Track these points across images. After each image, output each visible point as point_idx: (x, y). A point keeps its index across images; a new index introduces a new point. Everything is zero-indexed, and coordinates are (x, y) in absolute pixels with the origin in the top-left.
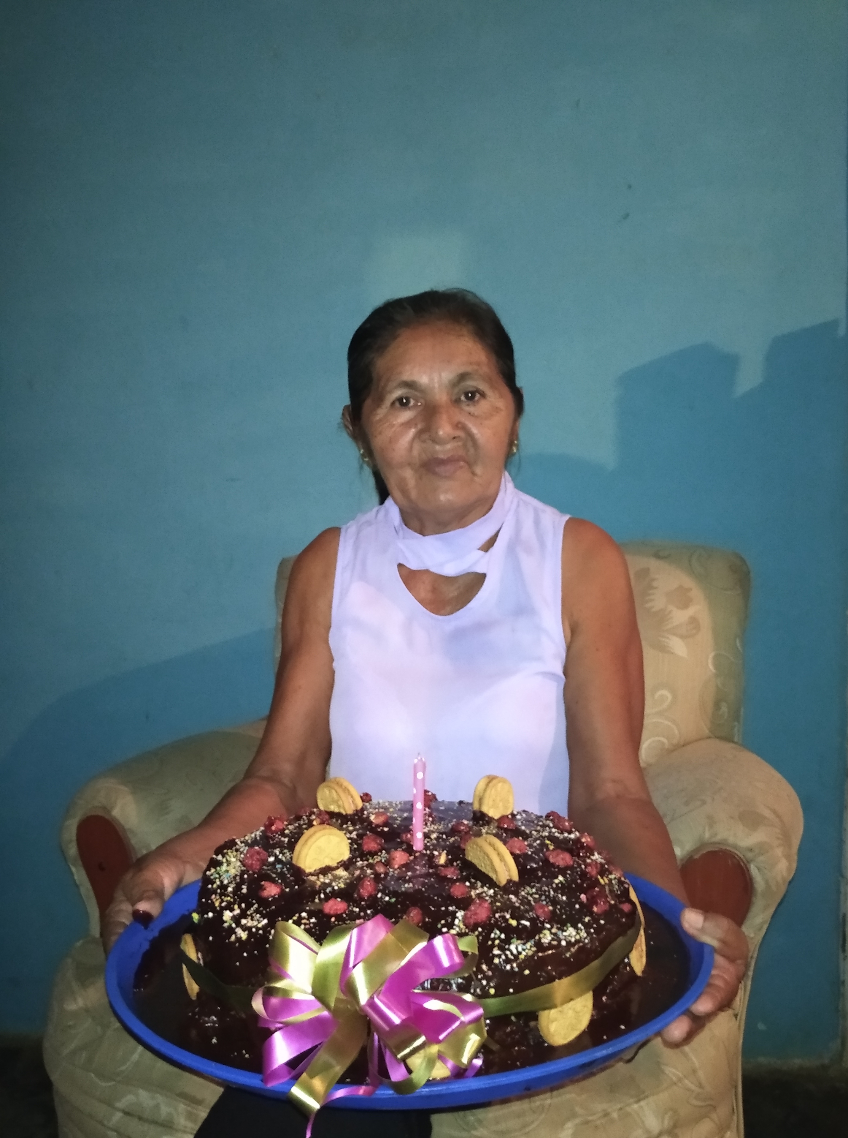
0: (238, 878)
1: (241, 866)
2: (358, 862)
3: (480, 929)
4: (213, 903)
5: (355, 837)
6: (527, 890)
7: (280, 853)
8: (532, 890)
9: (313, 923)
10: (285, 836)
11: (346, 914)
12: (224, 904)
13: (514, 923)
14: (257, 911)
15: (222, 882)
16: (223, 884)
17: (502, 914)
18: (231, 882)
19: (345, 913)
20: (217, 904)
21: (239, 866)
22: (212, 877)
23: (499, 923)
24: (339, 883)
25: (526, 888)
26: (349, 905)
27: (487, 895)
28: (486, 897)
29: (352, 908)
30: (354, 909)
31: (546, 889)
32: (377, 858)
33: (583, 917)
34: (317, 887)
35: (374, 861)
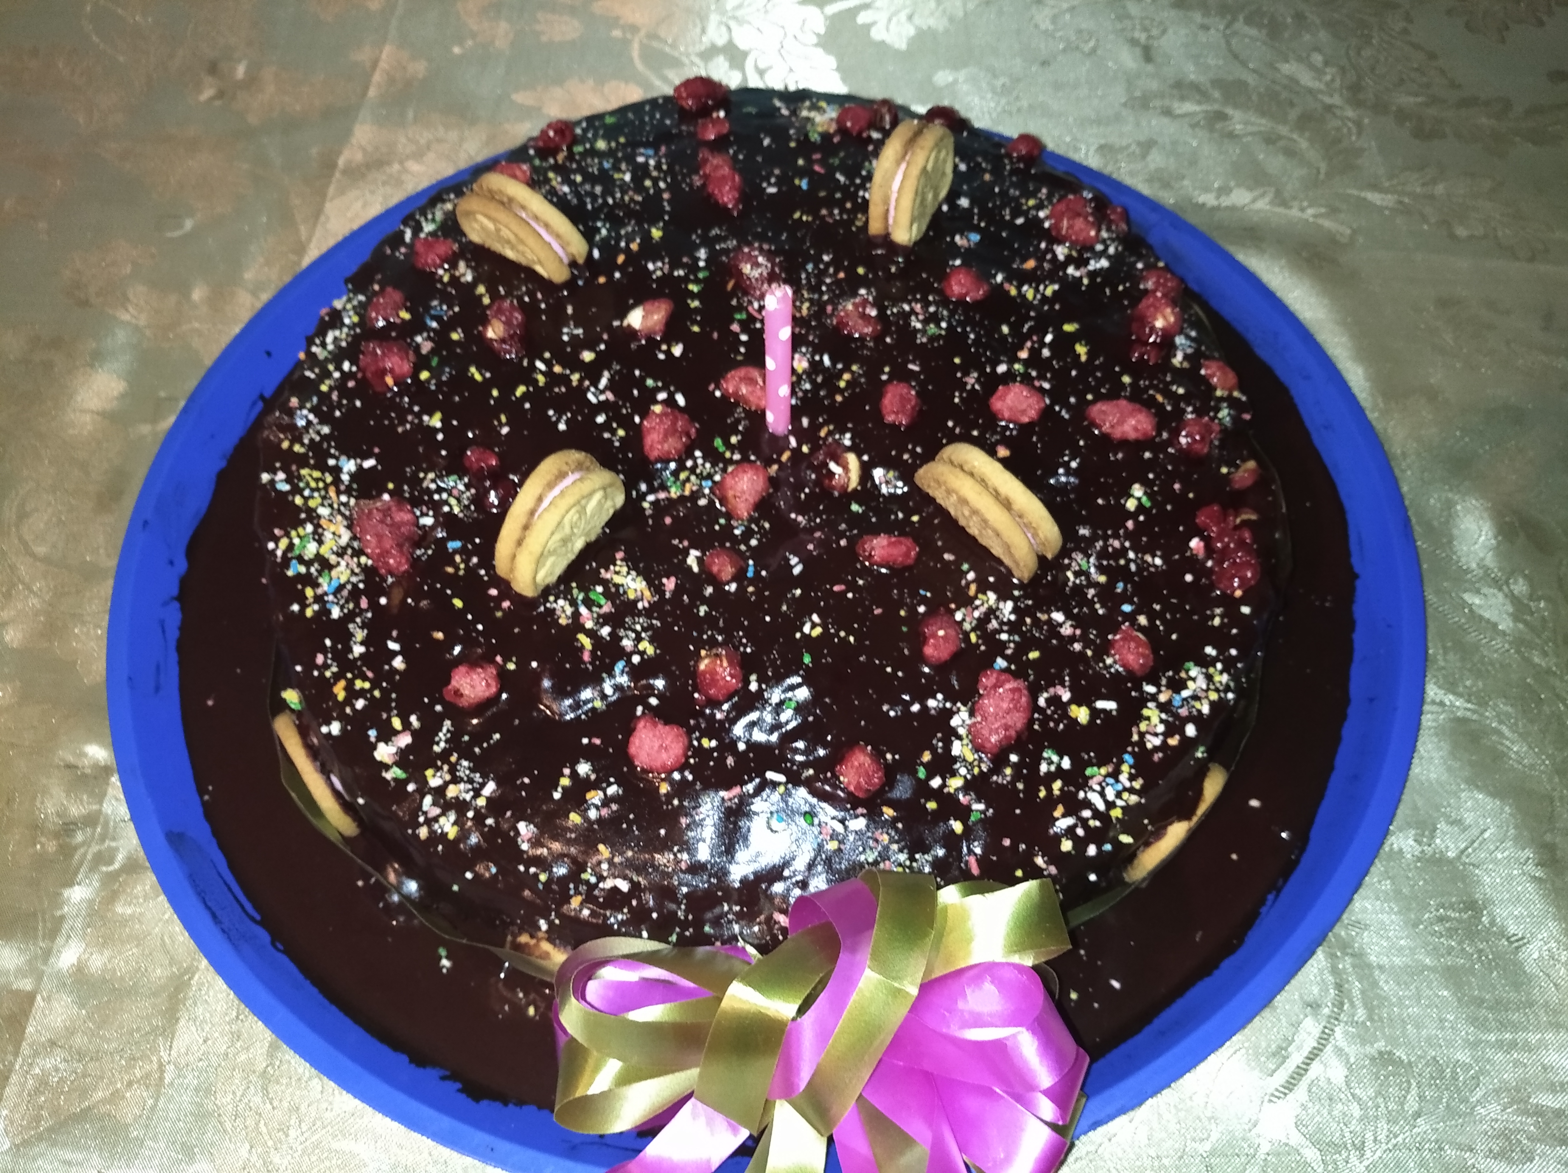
0: (363, 602)
1: (356, 546)
3: (1014, 758)
4: (327, 685)
5: (610, 396)
6: (1078, 564)
8: (1088, 562)
9: (615, 798)
11: (692, 769)
12: (359, 703)
13: (1081, 714)
14: (456, 744)
15: (322, 603)
16: (332, 618)
17: (1052, 692)
18: (351, 618)
20: (340, 693)
21: (351, 548)
22: (290, 572)
23: (1052, 724)
24: (638, 639)
25: (1074, 555)
26: (690, 731)
27: (1002, 623)
28: (1001, 631)
29: (699, 740)
30: (705, 743)
31: (1117, 544)
32: (688, 480)
33: (1208, 612)
34: (586, 657)
35: (683, 490)
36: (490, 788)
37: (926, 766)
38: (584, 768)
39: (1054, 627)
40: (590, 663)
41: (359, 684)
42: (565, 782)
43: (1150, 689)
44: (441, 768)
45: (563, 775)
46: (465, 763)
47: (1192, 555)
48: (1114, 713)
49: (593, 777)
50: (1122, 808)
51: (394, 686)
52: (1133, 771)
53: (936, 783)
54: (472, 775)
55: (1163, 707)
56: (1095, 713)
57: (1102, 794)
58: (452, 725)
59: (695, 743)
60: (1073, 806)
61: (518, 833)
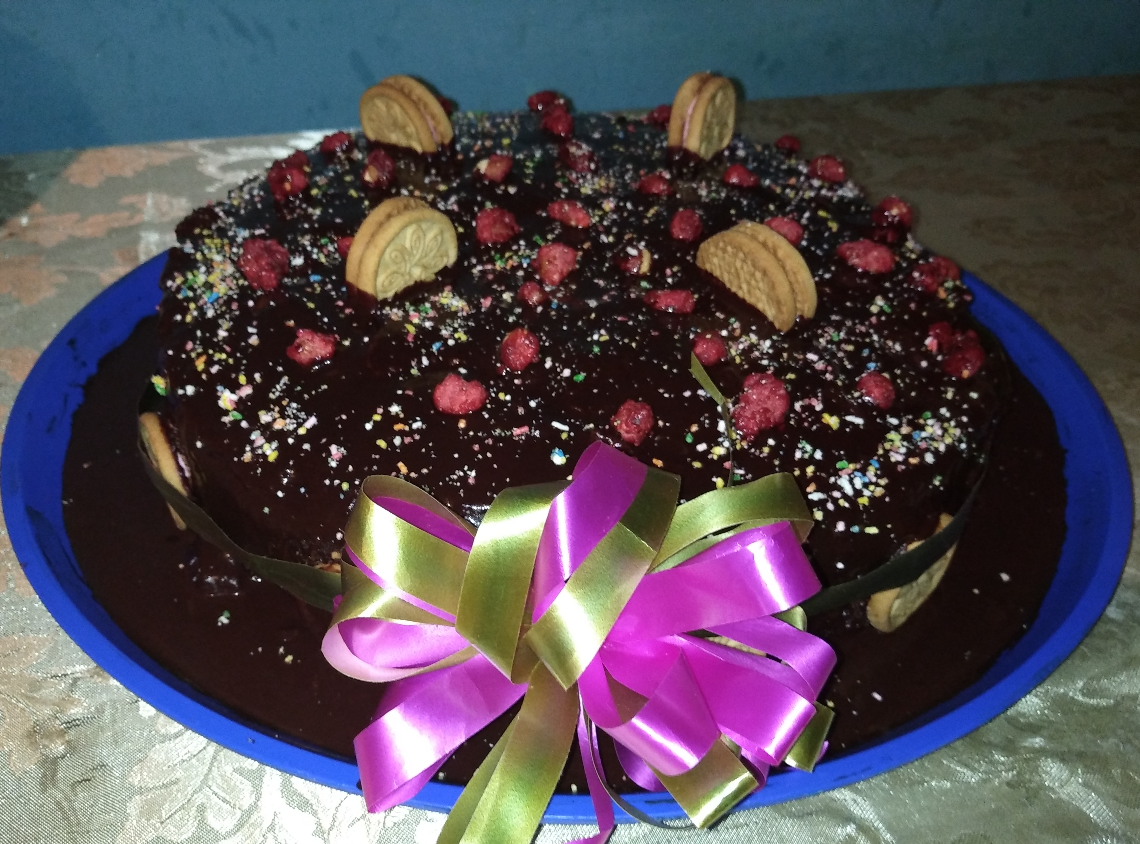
0: (234, 306)
1: (237, 275)
2: (475, 266)
3: (771, 442)
4: (191, 361)
5: (455, 208)
6: (830, 335)
7: (313, 245)
8: (839, 335)
9: (418, 431)
10: (313, 202)
11: (488, 411)
12: (214, 369)
13: (833, 421)
14: (289, 393)
15: (201, 310)
16: (206, 318)
17: (807, 401)
18: (222, 316)
19: (484, 408)
20: (200, 365)
21: (233, 276)
22: (180, 296)
23: (806, 424)
24: (455, 330)
25: (826, 329)
26: (488, 387)
27: (762, 354)
28: (762, 359)
29: (497, 394)
30: (502, 396)
31: (863, 329)
32: (510, 257)
33: (942, 388)
34: (410, 339)
35: (506, 265)
36: (312, 421)
37: (694, 434)
38: (395, 409)
39: (809, 364)
40: (412, 342)
41: (217, 356)
42: (377, 418)
43: (894, 421)
44: (273, 410)
45: (376, 413)
46: (294, 405)
47: (927, 351)
48: (862, 427)
49: (402, 416)
50: (869, 497)
51: (245, 356)
52: (879, 472)
53: (702, 447)
54: (299, 414)
55: (907, 438)
56: (844, 424)
57: (851, 481)
58: (289, 380)
59: (493, 395)
60: (825, 487)
61: (329, 454)
